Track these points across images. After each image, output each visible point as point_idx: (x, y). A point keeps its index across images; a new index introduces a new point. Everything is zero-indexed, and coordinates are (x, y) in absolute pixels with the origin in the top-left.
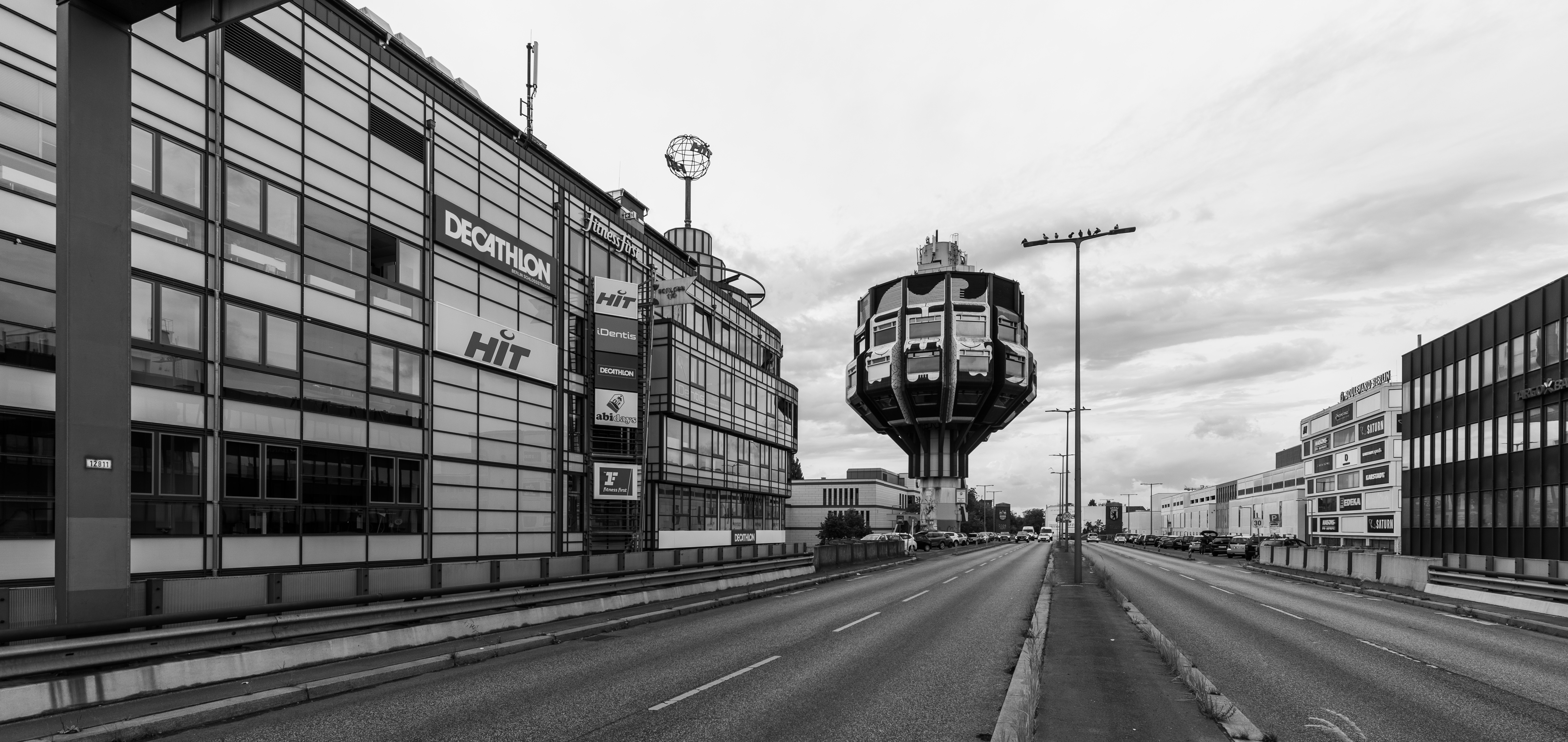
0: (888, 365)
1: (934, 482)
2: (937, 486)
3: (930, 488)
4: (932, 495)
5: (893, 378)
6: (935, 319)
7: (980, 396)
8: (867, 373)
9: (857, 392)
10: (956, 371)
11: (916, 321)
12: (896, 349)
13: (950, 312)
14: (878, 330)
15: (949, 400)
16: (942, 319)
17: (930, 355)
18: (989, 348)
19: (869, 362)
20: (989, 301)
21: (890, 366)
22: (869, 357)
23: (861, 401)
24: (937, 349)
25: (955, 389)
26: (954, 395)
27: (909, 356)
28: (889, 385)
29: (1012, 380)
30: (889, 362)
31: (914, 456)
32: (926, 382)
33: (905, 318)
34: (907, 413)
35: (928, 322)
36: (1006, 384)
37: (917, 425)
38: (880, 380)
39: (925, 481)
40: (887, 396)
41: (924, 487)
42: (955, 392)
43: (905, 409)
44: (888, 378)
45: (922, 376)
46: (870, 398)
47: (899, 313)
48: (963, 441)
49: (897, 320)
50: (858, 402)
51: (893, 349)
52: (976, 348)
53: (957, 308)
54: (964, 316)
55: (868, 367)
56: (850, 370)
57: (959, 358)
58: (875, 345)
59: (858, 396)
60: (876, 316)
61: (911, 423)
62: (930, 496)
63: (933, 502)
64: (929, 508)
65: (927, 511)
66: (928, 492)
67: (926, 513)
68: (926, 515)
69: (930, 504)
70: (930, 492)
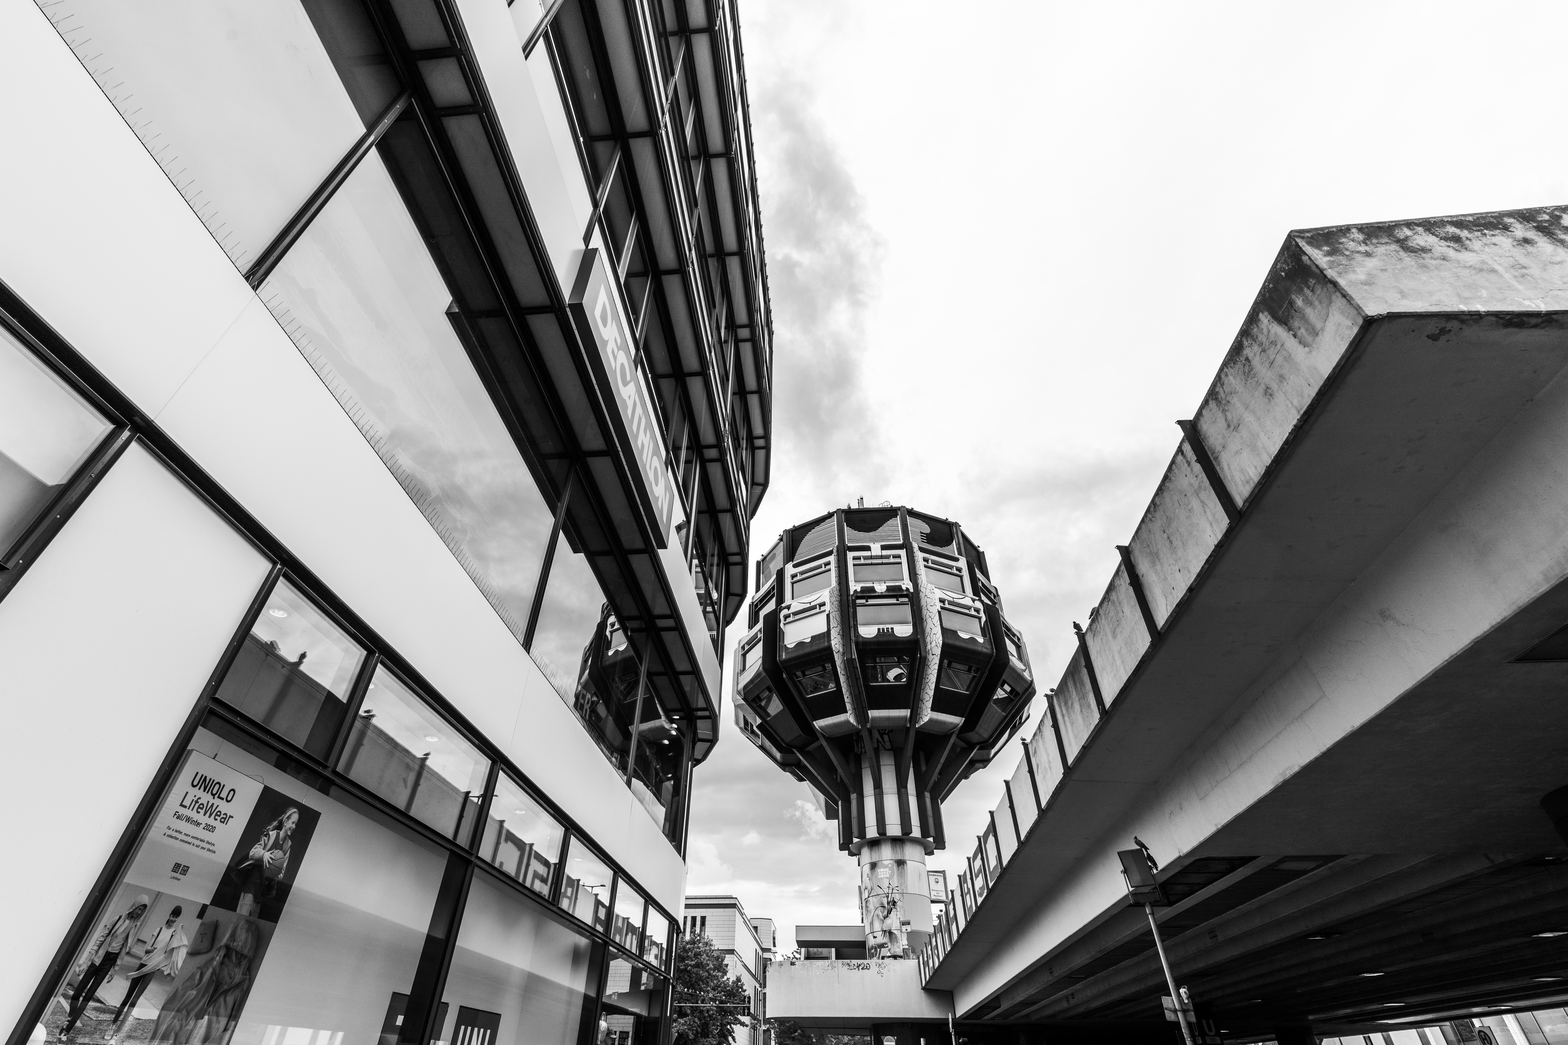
0: (824, 616)
1: (893, 849)
2: (899, 858)
4: (892, 876)
5: (834, 634)
6: (892, 560)
7: (974, 677)
8: (784, 633)
9: (761, 668)
10: (939, 627)
11: (862, 561)
12: (836, 593)
13: (913, 552)
14: (799, 578)
15: (927, 676)
16: (904, 560)
17: (893, 601)
18: (978, 605)
19: (786, 617)
20: (960, 553)
21: (828, 616)
22: (787, 610)
23: (766, 686)
24: (905, 593)
25: (939, 656)
26: (936, 667)
27: (858, 601)
28: (826, 644)
29: (1014, 661)
30: (824, 611)
31: (854, 796)
32: (892, 638)
33: (845, 555)
34: (853, 700)
35: (882, 564)
36: (1011, 663)
37: (868, 726)
38: (808, 640)
39: (875, 849)
40: (820, 669)
41: (874, 860)
42: (938, 662)
43: (851, 693)
44: (824, 633)
45: (883, 629)
46: (787, 674)
47: (834, 551)
48: (935, 777)
49: (832, 559)
50: (758, 692)
51: (832, 592)
52: (961, 601)
53: (922, 550)
54: (934, 562)
55: (785, 624)
56: (744, 646)
57: (940, 610)
58: (793, 599)
59: (764, 674)
60: (795, 562)
61: (858, 723)
62: (887, 878)
63: (894, 891)
64: (888, 903)
65: (883, 912)
66: (882, 870)
67: (881, 917)
68: (881, 920)
69: (890, 895)
70: (887, 869)
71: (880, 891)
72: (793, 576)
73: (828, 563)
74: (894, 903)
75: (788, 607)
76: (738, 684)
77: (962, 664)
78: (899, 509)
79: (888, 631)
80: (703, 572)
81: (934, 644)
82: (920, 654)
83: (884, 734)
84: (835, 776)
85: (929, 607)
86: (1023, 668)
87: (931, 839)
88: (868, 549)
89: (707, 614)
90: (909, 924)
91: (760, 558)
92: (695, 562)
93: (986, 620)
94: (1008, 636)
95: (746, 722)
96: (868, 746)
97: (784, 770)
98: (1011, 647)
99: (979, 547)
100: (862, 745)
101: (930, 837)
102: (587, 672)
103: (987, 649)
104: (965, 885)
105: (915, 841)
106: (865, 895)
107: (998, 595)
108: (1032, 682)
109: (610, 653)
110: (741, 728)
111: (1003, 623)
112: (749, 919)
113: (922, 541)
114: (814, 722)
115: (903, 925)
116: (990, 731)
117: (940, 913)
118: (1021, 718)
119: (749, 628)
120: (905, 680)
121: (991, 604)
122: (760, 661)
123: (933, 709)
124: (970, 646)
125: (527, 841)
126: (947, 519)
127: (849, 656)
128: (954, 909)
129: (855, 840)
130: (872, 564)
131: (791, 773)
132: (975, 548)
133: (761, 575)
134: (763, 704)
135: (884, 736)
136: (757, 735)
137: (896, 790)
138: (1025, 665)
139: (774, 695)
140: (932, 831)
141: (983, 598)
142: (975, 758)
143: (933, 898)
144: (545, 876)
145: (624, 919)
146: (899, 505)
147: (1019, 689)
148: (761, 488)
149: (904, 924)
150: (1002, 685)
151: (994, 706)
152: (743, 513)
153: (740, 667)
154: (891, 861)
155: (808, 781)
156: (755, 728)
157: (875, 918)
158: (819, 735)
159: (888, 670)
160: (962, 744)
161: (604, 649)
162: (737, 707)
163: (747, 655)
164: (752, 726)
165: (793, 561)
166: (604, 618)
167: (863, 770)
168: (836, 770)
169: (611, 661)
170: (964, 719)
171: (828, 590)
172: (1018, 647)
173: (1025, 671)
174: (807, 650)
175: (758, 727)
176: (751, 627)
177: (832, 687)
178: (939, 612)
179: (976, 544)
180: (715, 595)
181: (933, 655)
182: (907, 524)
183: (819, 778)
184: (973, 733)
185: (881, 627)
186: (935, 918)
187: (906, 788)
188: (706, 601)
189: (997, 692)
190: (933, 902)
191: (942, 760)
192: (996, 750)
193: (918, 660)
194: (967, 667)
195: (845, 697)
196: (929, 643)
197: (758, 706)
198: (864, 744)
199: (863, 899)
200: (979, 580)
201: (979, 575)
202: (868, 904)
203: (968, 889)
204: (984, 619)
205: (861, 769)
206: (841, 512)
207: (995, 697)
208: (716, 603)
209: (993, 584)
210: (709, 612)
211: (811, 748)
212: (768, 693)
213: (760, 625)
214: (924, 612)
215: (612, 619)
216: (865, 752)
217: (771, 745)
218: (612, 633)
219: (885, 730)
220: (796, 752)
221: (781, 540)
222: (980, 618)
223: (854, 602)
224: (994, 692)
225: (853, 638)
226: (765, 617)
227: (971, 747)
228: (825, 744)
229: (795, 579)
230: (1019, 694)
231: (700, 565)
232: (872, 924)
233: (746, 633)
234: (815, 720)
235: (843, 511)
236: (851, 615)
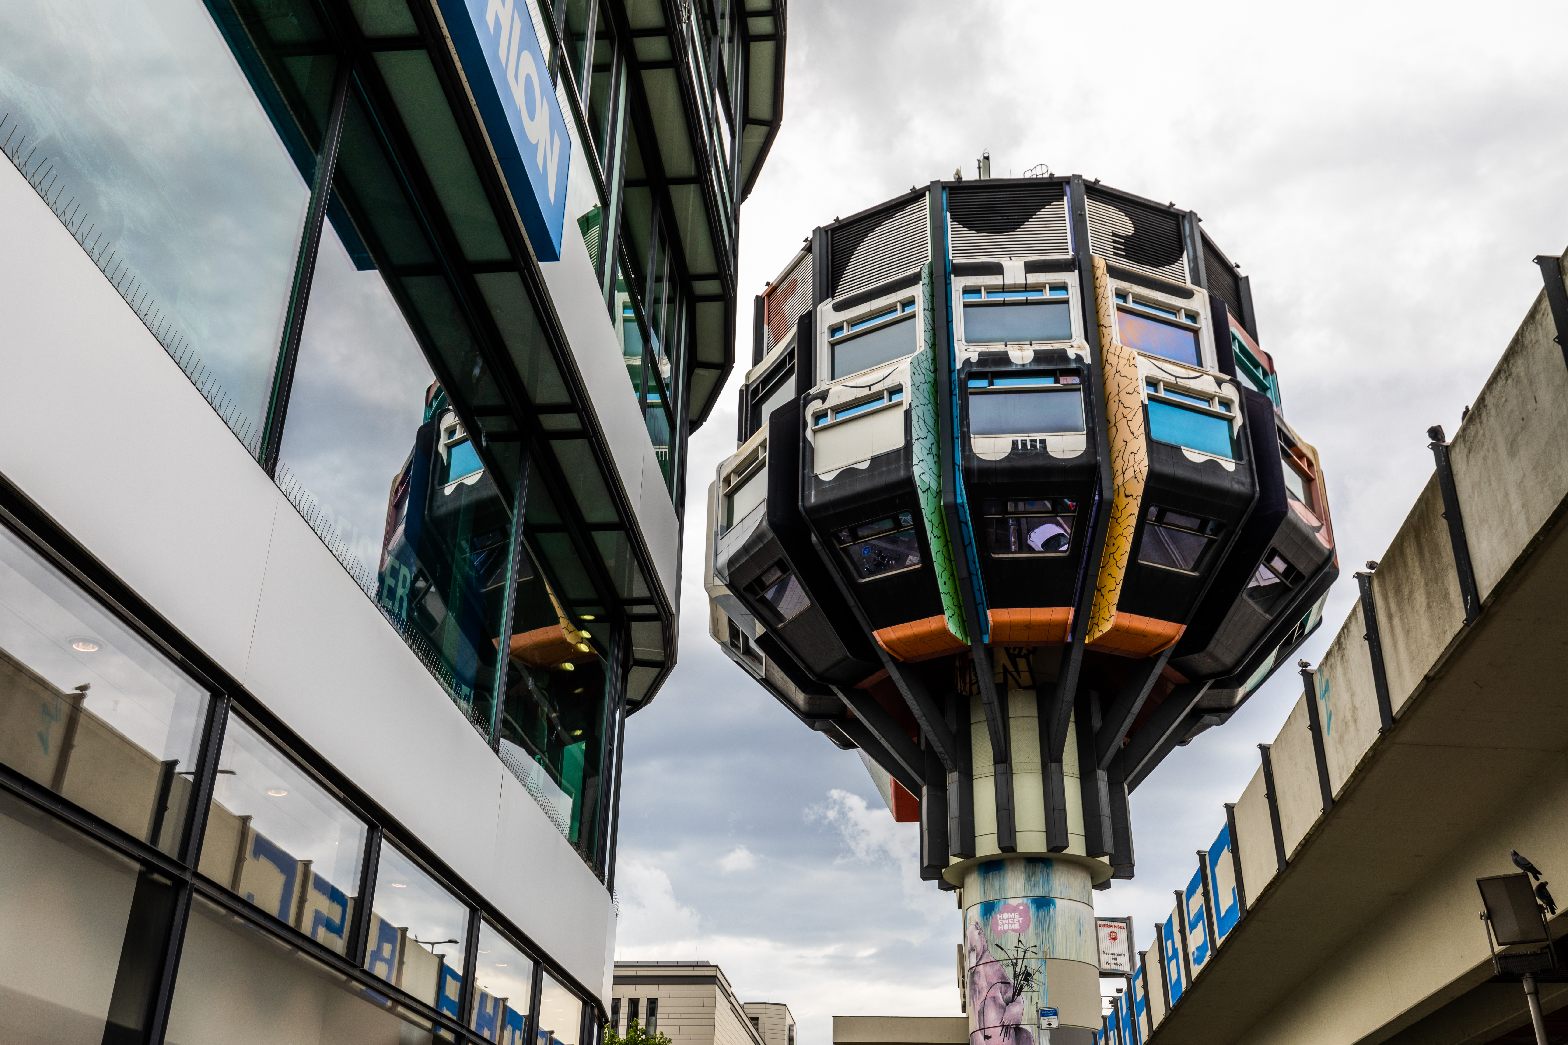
0: (897, 416)
1: (1029, 878)
2: (1040, 893)
3: (1014, 902)
4: (1024, 927)
5: (919, 451)
6: (1048, 295)
7: (1211, 542)
8: (812, 450)
9: (765, 523)
10: (1143, 438)
11: (984, 297)
12: (927, 365)
13: (1094, 278)
14: (845, 333)
15: (1113, 540)
16: (1074, 295)
17: (1048, 383)
18: (1229, 392)
19: (819, 416)
20: (1196, 281)
21: (908, 414)
22: (820, 401)
23: (775, 559)
24: (1074, 365)
25: (1140, 499)
26: (1133, 521)
27: (973, 384)
28: (902, 473)
29: (1298, 509)
30: (900, 404)
31: (952, 778)
32: (1040, 462)
33: (947, 284)
34: (956, 589)
35: (1027, 303)
36: (1290, 514)
37: (987, 639)
38: (865, 466)
39: (994, 877)
40: (888, 524)
41: (989, 898)
42: (1136, 511)
43: (952, 575)
44: (898, 451)
45: (1024, 443)
46: (821, 535)
47: (923, 275)
48: (1119, 741)
49: (918, 291)
50: (758, 572)
51: (916, 364)
52: (1193, 384)
53: (1114, 272)
54: (1138, 299)
55: (815, 432)
56: (729, 476)
57: (1146, 402)
58: (833, 378)
59: (771, 535)
60: (838, 299)
61: (966, 633)
62: (1014, 930)
63: (1028, 955)
64: (1015, 976)
65: (1005, 993)
66: (1005, 916)
67: (1001, 1000)
68: (1001, 1006)
69: (1020, 962)
70: (1016, 915)
71: (1001, 955)
72: (835, 329)
73: (911, 302)
74: (1027, 976)
75: (823, 396)
76: (716, 555)
77: (1188, 515)
78: (1067, 181)
79: (1034, 446)
80: (639, 318)
81: (1130, 474)
82: (1101, 495)
83: (1019, 656)
84: (915, 739)
85: (1123, 395)
86: (1315, 523)
87: (1105, 859)
88: (996, 269)
89: (648, 410)
90: (1055, 1014)
91: (762, 290)
92: (622, 297)
93: (1244, 425)
94: (1287, 457)
95: (734, 632)
96: (985, 680)
97: (812, 727)
98: (1292, 481)
99: (1238, 266)
100: (973, 677)
101: (1104, 854)
102: (401, 529)
103: (1243, 484)
104: (1169, 943)
105: (1073, 862)
106: (972, 961)
107: (1273, 372)
108: (1332, 552)
109: (448, 490)
110: (723, 644)
111: (1280, 430)
112: (742, 1003)
113: (1116, 254)
114: (875, 633)
115: (1043, 1015)
116: (1237, 651)
117: (1117, 995)
118: (1303, 626)
119: (740, 439)
120: (1065, 548)
121: (1255, 389)
122: (763, 510)
123: (1123, 606)
124: (1207, 479)
125: (298, 854)
126: (1172, 205)
127: (950, 499)
128: (1145, 986)
129: (954, 860)
130: (1004, 304)
131: (826, 731)
132: (1229, 270)
133: (766, 326)
134: (769, 595)
135: (1018, 660)
136: (757, 658)
137: (1038, 766)
138: (1319, 518)
139: (793, 578)
140: (1108, 842)
141: (1241, 376)
142: (1205, 704)
143: (1105, 967)
144: (337, 920)
145: (497, 1000)
146: (1069, 174)
147: (1304, 567)
148: (763, 130)
149: (1044, 1013)
150: (1269, 559)
151: (1249, 600)
152: (725, 190)
153: (721, 521)
154: (1025, 900)
155: (860, 749)
156: (753, 644)
157: (989, 1002)
158: (885, 659)
159: (1031, 529)
160: (1178, 676)
161: (436, 482)
162: (714, 601)
163: (737, 497)
164: (746, 639)
165: (833, 297)
166: (432, 418)
167: (974, 729)
168: (918, 727)
169: (451, 507)
170: (1184, 627)
171: (909, 360)
172: (1308, 481)
173: (1318, 529)
174: (862, 486)
175: (758, 641)
176: (743, 437)
177: (913, 562)
178: (1145, 408)
179: (1232, 260)
180: (666, 369)
181: (1127, 496)
182: (1082, 216)
183: (883, 742)
184: (1202, 654)
185: (1020, 437)
186: (1106, 1003)
187: (1059, 761)
188: (645, 381)
189: (1257, 574)
190: (1104, 974)
191: (1136, 708)
192: (1247, 690)
193: (1095, 507)
194: (1198, 522)
195: (940, 582)
196: (1120, 472)
197: (758, 601)
198: (976, 675)
199: (967, 968)
200: (1235, 338)
201: (1235, 328)
202: (976, 978)
203: (1175, 950)
204: (1239, 422)
205: (968, 725)
206: (940, 187)
207: (1252, 584)
208: (667, 385)
209: (1263, 347)
210: (652, 406)
211: (867, 683)
212: (779, 574)
213: (763, 433)
214: (1113, 406)
215: (450, 419)
216: (979, 693)
217: (785, 677)
218: (449, 447)
219: (1021, 649)
220: (835, 689)
221: (808, 249)
222: (1230, 421)
223: (963, 385)
224: (1249, 571)
225: (959, 461)
226: (774, 416)
227: (1196, 681)
228: (896, 675)
229: (838, 336)
230: (1303, 577)
231: (635, 305)
232: (982, 1013)
233: (734, 450)
234: (877, 628)
235: (945, 186)
236: (956, 411)
